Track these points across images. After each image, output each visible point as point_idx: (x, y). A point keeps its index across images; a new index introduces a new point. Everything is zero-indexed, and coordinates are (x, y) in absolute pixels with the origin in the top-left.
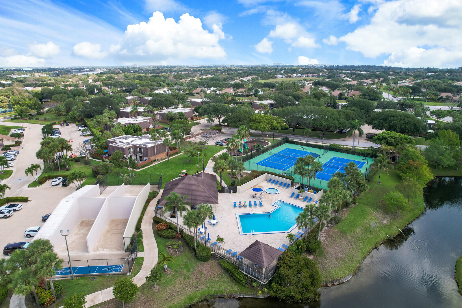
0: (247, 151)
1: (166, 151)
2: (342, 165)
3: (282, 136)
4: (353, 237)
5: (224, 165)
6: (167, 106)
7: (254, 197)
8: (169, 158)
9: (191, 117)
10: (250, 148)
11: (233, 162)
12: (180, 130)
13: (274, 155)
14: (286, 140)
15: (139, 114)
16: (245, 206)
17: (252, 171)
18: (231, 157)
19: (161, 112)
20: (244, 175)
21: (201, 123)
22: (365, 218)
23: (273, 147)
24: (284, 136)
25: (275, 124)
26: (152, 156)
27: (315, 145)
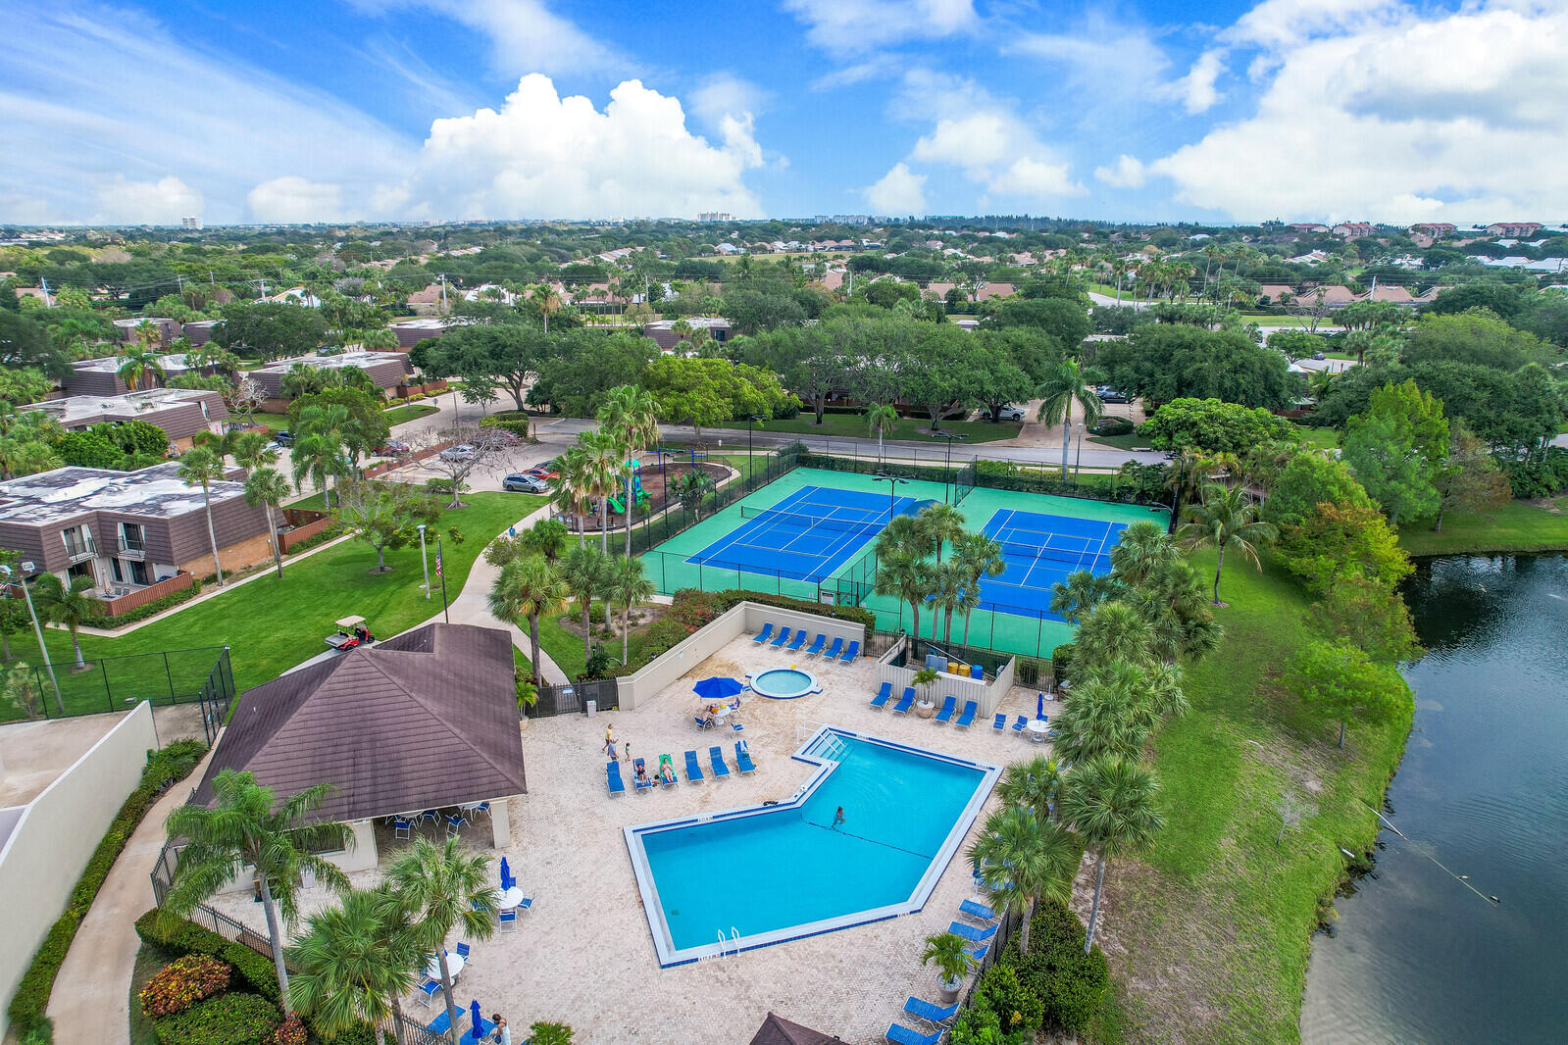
0: (648, 507)
1: (267, 530)
2: (1041, 539)
3: (776, 443)
4: (1220, 889)
5: (546, 580)
6: (294, 348)
7: (704, 724)
8: (284, 564)
9: (398, 388)
10: (657, 494)
11: (589, 562)
12: (335, 434)
13: (759, 519)
14: (798, 458)
15: (162, 379)
16: (667, 782)
17: (679, 596)
18: (576, 541)
19: (263, 371)
20: (643, 616)
21: (442, 409)
22: (1234, 778)
23: (750, 485)
24: (785, 441)
25: (748, 390)
26: (195, 557)
27: (915, 468)
